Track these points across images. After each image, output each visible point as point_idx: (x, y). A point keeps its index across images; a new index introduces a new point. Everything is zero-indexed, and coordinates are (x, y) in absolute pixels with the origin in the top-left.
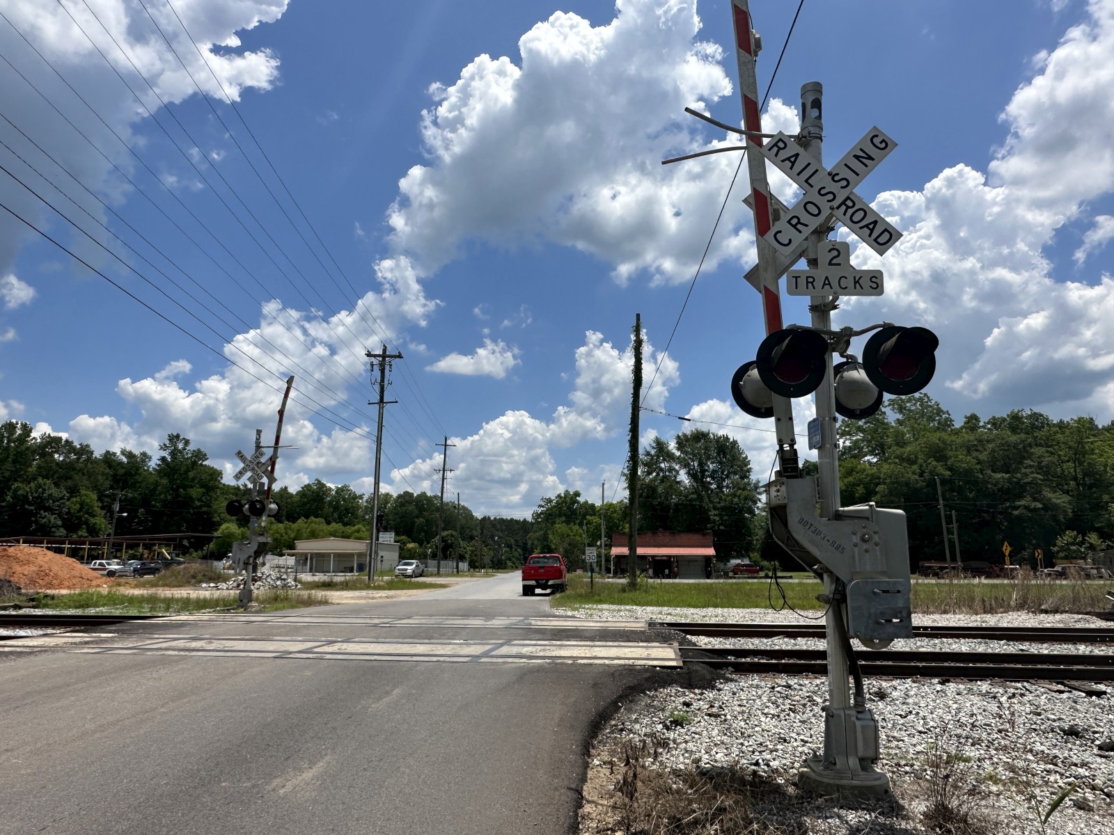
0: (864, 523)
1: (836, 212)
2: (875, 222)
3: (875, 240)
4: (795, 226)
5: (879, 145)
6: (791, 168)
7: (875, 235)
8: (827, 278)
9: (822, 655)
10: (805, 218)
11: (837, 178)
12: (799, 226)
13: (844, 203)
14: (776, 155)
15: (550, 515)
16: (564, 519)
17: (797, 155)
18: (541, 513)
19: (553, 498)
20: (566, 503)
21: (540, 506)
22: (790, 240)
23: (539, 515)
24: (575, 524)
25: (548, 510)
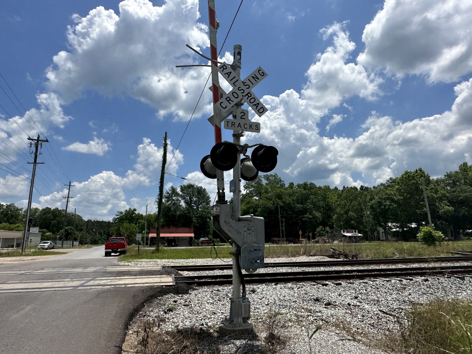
0: (249, 222)
1: (244, 98)
2: (258, 104)
3: (258, 111)
4: (228, 101)
5: (261, 74)
6: (228, 77)
7: (258, 109)
8: (239, 123)
9: (230, 276)
10: (232, 98)
11: (245, 84)
12: (230, 101)
13: (247, 94)
14: (223, 71)
15: (122, 219)
16: (128, 221)
17: (230, 73)
18: (117, 218)
19: (123, 211)
20: (129, 214)
21: (117, 215)
22: (226, 107)
23: (116, 219)
24: (133, 224)
25: (120, 217)
